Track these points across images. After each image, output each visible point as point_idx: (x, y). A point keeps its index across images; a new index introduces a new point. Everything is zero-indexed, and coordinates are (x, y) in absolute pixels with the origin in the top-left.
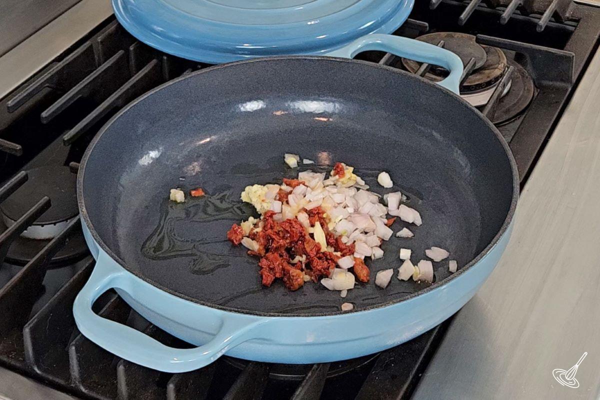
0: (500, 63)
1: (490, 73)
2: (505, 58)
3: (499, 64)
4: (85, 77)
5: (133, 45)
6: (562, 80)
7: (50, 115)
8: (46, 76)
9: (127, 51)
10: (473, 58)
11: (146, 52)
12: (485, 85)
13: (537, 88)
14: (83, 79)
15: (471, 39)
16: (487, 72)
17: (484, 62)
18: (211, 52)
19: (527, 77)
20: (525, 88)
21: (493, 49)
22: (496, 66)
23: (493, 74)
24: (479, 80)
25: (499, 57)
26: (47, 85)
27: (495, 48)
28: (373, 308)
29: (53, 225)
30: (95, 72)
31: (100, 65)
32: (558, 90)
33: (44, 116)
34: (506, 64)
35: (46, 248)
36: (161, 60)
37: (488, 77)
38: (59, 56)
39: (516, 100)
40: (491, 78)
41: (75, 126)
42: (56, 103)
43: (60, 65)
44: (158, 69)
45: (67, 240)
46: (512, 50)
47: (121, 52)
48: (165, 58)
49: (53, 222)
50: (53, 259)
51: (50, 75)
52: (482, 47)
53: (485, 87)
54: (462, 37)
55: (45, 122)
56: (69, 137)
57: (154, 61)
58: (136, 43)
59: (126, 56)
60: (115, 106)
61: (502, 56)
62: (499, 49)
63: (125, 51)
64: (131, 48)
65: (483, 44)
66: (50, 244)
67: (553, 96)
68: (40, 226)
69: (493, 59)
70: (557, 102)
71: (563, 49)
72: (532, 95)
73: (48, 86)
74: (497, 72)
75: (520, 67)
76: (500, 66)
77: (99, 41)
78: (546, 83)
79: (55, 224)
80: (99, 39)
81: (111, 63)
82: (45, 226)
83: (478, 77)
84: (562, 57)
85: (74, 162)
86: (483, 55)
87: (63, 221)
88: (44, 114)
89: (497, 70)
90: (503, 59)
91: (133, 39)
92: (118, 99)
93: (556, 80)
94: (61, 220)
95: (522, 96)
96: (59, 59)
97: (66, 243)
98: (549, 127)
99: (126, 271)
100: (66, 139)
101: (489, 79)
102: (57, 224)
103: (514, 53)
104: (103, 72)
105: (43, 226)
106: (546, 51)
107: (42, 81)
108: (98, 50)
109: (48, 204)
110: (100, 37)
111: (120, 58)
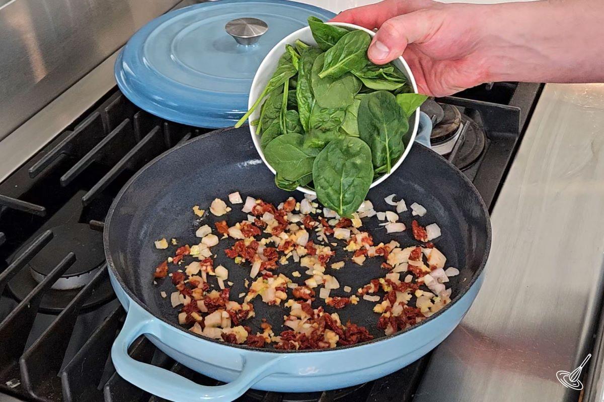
2: (459, 113)
3: (455, 119)
4: (97, 144)
5: (137, 113)
6: (510, 131)
8: (62, 144)
9: (132, 119)
10: (434, 115)
11: (149, 120)
12: (445, 138)
13: (488, 138)
14: (96, 145)
16: (445, 126)
17: (442, 117)
18: (207, 118)
19: (478, 129)
20: (477, 140)
21: (448, 106)
22: (453, 121)
23: (450, 127)
24: (439, 133)
25: (455, 113)
26: (63, 151)
27: (451, 105)
28: (377, 341)
29: (76, 277)
30: (106, 138)
31: (107, 134)
32: (507, 140)
33: (63, 180)
34: (461, 120)
36: (162, 126)
37: (447, 131)
39: (470, 150)
40: (449, 131)
41: (91, 188)
42: (73, 167)
43: (74, 133)
44: (160, 134)
45: (94, 290)
46: (462, 106)
47: (127, 120)
48: (166, 124)
49: (77, 274)
51: (65, 143)
52: (440, 105)
53: (445, 140)
55: (64, 185)
56: (87, 198)
57: (157, 127)
58: (139, 112)
60: (125, 168)
61: (457, 112)
62: (453, 106)
63: (130, 119)
64: (136, 117)
65: (440, 102)
66: (82, 292)
67: (503, 145)
68: (65, 278)
69: (449, 114)
70: (507, 151)
71: (507, 104)
72: (484, 144)
73: (63, 153)
74: (454, 126)
75: (472, 120)
77: (107, 111)
78: (495, 134)
79: (78, 276)
80: (106, 109)
81: (118, 131)
82: (70, 278)
83: (438, 131)
84: (509, 112)
85: (94, 220)
86: (441, 112)
87: (85, 273)
88: (63, 178)
89: (453, 124)
90: (458, 114)
91: (136, 109)
92: (128, 161)
93: (505, 132)
94: (84, 272)
95: (476, 145)
96: (71, 128)
97: (93, 293)
99: (156, 318)
100: (85, 200)
101: (447, 133)
102: (80, 276)
103: (464, 108)
104: (111, 139)
105: (67, 278)
106: (496, 107)
107: (59, 148)
108: (106, 119)
109: (73, 259)
111: (124, 129)
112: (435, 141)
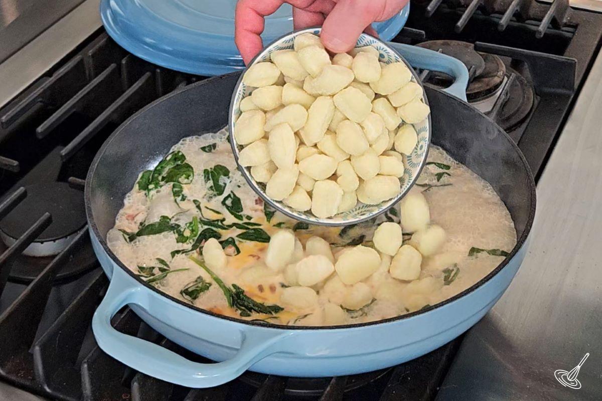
0: (499, 70)
1: (489, 81)
2: (503, 64)
3: (498, 72)
4: (79, 91)
5: (126, 58)
6: (564, 87)
7: (45, 130)
8: (39, 91)
9: (119, 66)
10: (473, 66)
11: (139, 66)
12: (485, 93)
13: (537, 94)
15: (467, 47)
16: (486, 80)
17: (483, 70)
19: (526, 85)
20: (524, 97)
21: (491, 56)
22: (495, 74)
23: (492, 81)
24: (478, 88)
25: (498, 65)
26: (40, 99)
27: (493, 55)
29: (52, 242)
30: (89, 85)
31: (90, 80)
32: (560, 97)
33: (40, 131)
34: (505, 73)
35: (51, 265)
36: (154, 73)
37: (488, 85)
38: (48, 71)
39: (516, 109)
40: (491, 86)
41: (71, 142)
42: (51, 118)
43: (52, 79)
44: (151, 83)
45: (71, 256)
46: (508, 56)
47: (113, 66)
48: (158, 71)
49: (53, 239)
50: (58, 275)
51: (42, 90)
52: (480, 55)
53: (485, 95)
54: (459, 44)
55: (40, 137)
56: (66, 152)
57: (148, 74)
58: (127, 56)
59: (118, 70)
61: (500, 63)
62: (496, 56)
63: (117, 65)
64: (124, 62)
65: (480, 51)
66: (55, 260)
67: (556, 103)
68: (40, 244)
69: (492, 66)
70: (560, 110)
71: (562, 55)
72: (532, 103)
74: (497, 80)
75: (519, 74)
76: (499, 74)
77: (90, 54)
78: (547, 90)
79: (54, 241)
80: (90, 53)
81: (103, 77)
82: (44, 243)
83: (476, 85)
84: (563, 64)
85: (74, 177)
86: (481, 63)
87: (63, 238)
88: (40, 129)
89: (496, 78)
90: (502, 66)
91: (125, 53)
92: (113, 112)
93: (559, 87)
94: (61, 236)
95: (523, 103)
96: (49, 74)
97: (70, 260)
98: (553, 136)
100: (63, 154)
101: (488, 88)
102: (57, 241)
103: (510, 59)
105: (42, 243)
107: (35, 96)
108: (89, 63)
109: (49, 221)
110: (91, 51)
111: (113, 72)
112: (471, 97)
